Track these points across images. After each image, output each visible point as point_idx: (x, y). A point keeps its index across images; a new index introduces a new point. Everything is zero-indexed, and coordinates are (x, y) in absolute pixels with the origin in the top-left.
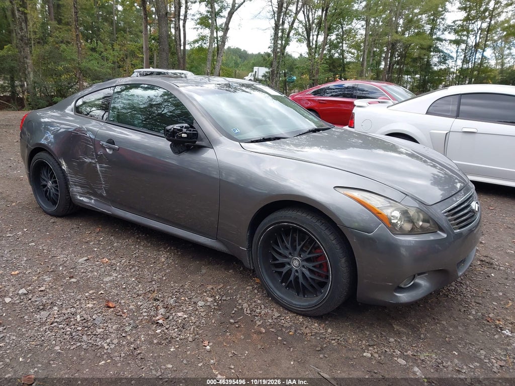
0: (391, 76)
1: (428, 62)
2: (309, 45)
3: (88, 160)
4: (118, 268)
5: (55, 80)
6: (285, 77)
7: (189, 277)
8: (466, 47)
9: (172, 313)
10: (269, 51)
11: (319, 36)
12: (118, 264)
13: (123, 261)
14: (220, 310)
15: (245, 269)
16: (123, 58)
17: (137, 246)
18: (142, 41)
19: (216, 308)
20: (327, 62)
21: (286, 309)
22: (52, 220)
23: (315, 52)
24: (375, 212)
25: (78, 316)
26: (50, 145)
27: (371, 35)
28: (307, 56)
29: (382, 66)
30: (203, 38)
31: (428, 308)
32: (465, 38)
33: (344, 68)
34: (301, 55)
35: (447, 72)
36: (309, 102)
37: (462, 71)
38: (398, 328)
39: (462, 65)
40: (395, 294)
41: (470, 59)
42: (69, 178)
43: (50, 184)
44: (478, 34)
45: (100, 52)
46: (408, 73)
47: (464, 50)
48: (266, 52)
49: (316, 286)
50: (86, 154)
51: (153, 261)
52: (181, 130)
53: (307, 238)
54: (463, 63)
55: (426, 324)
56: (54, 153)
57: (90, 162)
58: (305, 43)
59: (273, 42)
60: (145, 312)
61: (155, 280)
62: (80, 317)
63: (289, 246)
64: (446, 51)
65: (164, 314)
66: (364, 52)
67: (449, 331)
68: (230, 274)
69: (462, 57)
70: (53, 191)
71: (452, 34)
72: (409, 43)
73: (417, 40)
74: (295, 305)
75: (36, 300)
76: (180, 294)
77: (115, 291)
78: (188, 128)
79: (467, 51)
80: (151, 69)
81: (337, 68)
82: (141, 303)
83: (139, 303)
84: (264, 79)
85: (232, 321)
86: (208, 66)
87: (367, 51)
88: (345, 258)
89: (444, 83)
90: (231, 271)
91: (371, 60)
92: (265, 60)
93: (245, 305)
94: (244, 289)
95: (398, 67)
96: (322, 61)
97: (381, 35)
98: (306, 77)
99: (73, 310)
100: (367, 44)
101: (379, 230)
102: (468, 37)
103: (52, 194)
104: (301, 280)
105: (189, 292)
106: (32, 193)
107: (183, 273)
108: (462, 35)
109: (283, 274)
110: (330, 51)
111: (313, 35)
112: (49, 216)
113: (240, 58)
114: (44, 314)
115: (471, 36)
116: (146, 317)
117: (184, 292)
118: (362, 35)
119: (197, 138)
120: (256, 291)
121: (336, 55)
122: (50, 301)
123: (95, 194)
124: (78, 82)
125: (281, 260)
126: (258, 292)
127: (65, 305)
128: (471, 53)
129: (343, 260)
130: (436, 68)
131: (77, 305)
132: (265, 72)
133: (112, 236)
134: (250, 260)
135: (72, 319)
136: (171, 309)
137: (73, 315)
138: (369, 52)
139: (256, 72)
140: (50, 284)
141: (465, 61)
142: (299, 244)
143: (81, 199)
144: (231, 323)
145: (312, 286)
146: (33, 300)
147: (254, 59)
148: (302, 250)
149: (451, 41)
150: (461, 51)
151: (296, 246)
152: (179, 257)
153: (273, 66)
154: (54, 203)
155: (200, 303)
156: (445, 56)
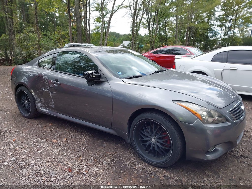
0: (190, 43)
1: (207, 36)
2: (149, 30)
3: (45, 90)
4: (61, 145)
5: (27, 50)
6: (138, 45)
7: (97, 148)
8: (225, 28)
9: (90, 168)
10: (130, 33)
11: (154, 25)
12: (62, 142)
13: (64, 141)
14: (115, 166)
15: (126, 143)
16: (59, 39)
17: (71, 133)
18: (69, 30)
19: (113, 164)
20: (158, 37)
21: (149, 164)
22: (27, 121)
23: (153, 33)
24: (194, 113)
25: (42, 171)
26: (26, 83)
27: (179, 24)
28: (149, 35)
29: (185, 38)
30: (98, 28)
31: (222, 161)
32: (225, 24)
33: (167, 40)
34: (145, 34)
35: (217, 40)
36: (151, 57)
37: (224, 40)
38: (208, 172)
39: (224, 37)
40: (206, 155)
41: (228, 34)
42: (36, 99)
43: (26, 102)
44: (231, 22)
45: (48, 36)
46: (198, 41)
47: (224, 30)
48: (129, 33)
49: (164, 152)
50: (44, 87)
51: (79, 140)
52: (92, 74)
53: (158, 127)
54: (224, 36)
55: (222, 170)
56: (28, 87)
57: (46, 91)
58: (148, 28)
59: (132, 28)
60: (77, 168)
61: (80, 151)
62: (43, 172)
63: (149, 131)
64: (216, 30)
65: (86, 168)
66: (176, 32)
67: (234, 173)
68: (119, 146)
69: (224, 33)
70: (27, 106)
71: (218, 22)
72: (198, 27)
73: (202, 26)
74: (154, 162)
75: (20, 163)
76: (94, 157)
77: (61, 157)
78: (96, 73)
79: (226, 30)
80: (74, 44)
81: (164, 40)
82: (74, 163)
83: (73, 163)
84: (128, 46)
85: (121, 171)
86: (101, 41)
87: (177, 32)
88: (179, 137)
89: (215, 46)
90: (119, 144)
91: (180, 36)
92: (128, 37)
93: (128, 163)
94: (126, 154)
95: (192, 38)
96: (156, 37)
97: (184, 24)
98: (149, 45)
99: (39, 168)
100: (177, 28)
101: (196, 122)
102: (226, 23)
103: (27, 107)
104: (156, 149)
105: (98, 156)
106: (17, 107)
107: (94, 147)
108: (223, 22)
109: (147, 146)
110: (159, 32)
111: (151, 25)
112: (26, 118)
113: (116, 37)
114: (25, 171)
115: (227, 23)
116: (77, 171)
117: (96, 157)
118: (175, 24)
119: (100, 78)
120: (133, 155)
121: (163, 34)
122: (27, 164)
123: (49, 107)
124: (38, 51)
125: (146, 139)
126: (134, 155)
127: (35, 165)
128: (228, 31)
129: (178, 138)
130: (211, 39)
131: (41, 165)
132: (128, 43)
133: (58, 128)
134: (129, 139)
135: (39, 173)
136: (90, 166)
137: (39, 171)
138: (179, 32)
139: (124, 43)
140: (27, 154)
141: (225, 35)
142: (155, 130)
143: (42, 109)
144: (121, 173)
145: (162, 151)
146: (19, 163)
147: (123, 37)
148: (156, 133)
149: (218, 25)
150: (223, 30)
151: (153, 131)
152: (92, 138)
153: (132, 40)
154: (28, 111)
155: (105, 162)
156: (215, 33)
